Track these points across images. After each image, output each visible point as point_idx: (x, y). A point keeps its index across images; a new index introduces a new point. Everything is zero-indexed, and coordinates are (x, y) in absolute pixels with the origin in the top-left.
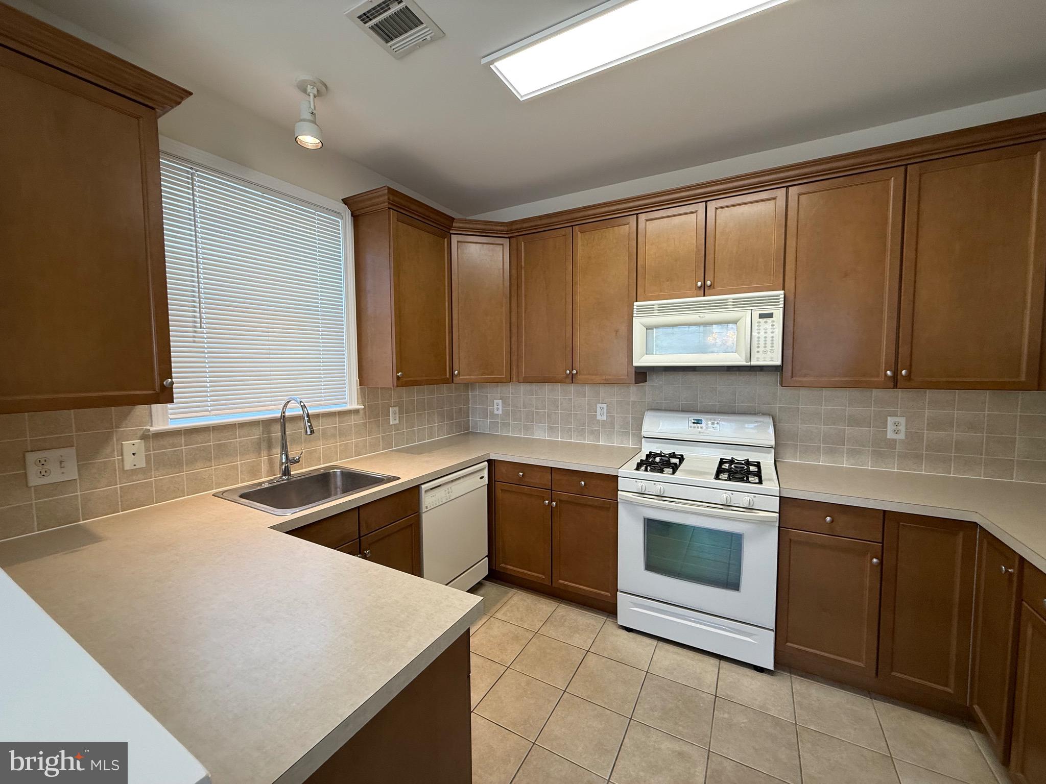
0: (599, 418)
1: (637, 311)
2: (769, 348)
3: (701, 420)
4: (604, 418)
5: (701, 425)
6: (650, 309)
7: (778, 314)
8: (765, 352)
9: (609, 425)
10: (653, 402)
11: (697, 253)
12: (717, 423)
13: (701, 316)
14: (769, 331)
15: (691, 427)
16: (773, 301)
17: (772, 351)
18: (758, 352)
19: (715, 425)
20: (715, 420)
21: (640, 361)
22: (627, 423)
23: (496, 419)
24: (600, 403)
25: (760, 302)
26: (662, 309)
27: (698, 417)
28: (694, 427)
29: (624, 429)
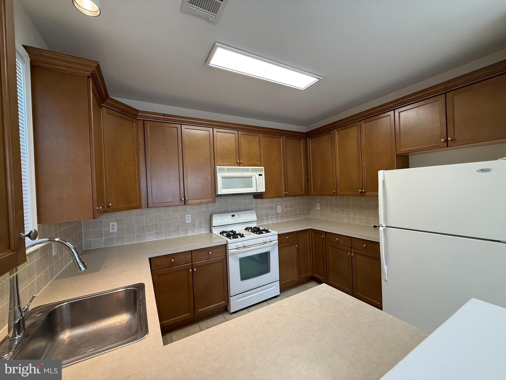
0: (187, 222)
1: (218, 170)
2: (262, 186)
3: (234, 215)
4: (190, 221)
5: (235, 217)
6: (223, 170)
7: (263, 174)
8: (261, 187)
9: (193, 225)
10: (212, 211)
11: (236, 149)
12: (240, 215)
13: (242, 174)
14: (262, 180)
15: (231, 218)
16: (261, 170)
17: (263, 187)
18: (259, 187)
19: (239, 216)
20: (239, 214)
21: (221, 192)
22: (201, 222)
23: (111, 236)
24: (187, 214)
25: (258, 170)
26: (228, 170)
27: (233, 214)
28: (233, 218)
29: (200, 225)
